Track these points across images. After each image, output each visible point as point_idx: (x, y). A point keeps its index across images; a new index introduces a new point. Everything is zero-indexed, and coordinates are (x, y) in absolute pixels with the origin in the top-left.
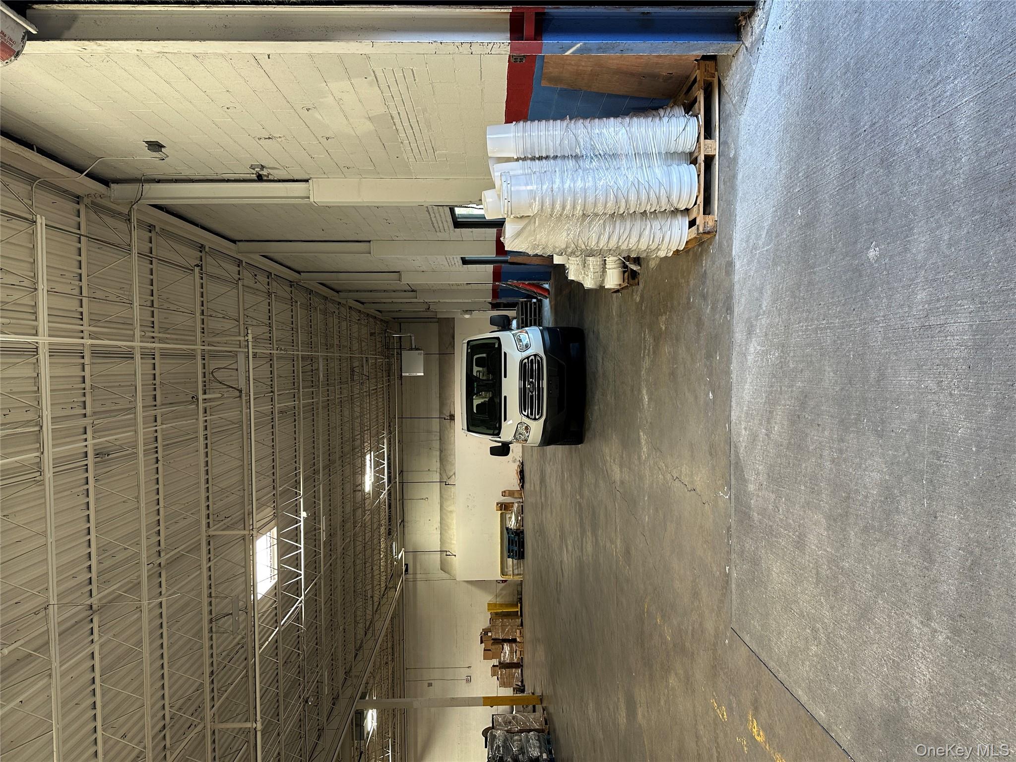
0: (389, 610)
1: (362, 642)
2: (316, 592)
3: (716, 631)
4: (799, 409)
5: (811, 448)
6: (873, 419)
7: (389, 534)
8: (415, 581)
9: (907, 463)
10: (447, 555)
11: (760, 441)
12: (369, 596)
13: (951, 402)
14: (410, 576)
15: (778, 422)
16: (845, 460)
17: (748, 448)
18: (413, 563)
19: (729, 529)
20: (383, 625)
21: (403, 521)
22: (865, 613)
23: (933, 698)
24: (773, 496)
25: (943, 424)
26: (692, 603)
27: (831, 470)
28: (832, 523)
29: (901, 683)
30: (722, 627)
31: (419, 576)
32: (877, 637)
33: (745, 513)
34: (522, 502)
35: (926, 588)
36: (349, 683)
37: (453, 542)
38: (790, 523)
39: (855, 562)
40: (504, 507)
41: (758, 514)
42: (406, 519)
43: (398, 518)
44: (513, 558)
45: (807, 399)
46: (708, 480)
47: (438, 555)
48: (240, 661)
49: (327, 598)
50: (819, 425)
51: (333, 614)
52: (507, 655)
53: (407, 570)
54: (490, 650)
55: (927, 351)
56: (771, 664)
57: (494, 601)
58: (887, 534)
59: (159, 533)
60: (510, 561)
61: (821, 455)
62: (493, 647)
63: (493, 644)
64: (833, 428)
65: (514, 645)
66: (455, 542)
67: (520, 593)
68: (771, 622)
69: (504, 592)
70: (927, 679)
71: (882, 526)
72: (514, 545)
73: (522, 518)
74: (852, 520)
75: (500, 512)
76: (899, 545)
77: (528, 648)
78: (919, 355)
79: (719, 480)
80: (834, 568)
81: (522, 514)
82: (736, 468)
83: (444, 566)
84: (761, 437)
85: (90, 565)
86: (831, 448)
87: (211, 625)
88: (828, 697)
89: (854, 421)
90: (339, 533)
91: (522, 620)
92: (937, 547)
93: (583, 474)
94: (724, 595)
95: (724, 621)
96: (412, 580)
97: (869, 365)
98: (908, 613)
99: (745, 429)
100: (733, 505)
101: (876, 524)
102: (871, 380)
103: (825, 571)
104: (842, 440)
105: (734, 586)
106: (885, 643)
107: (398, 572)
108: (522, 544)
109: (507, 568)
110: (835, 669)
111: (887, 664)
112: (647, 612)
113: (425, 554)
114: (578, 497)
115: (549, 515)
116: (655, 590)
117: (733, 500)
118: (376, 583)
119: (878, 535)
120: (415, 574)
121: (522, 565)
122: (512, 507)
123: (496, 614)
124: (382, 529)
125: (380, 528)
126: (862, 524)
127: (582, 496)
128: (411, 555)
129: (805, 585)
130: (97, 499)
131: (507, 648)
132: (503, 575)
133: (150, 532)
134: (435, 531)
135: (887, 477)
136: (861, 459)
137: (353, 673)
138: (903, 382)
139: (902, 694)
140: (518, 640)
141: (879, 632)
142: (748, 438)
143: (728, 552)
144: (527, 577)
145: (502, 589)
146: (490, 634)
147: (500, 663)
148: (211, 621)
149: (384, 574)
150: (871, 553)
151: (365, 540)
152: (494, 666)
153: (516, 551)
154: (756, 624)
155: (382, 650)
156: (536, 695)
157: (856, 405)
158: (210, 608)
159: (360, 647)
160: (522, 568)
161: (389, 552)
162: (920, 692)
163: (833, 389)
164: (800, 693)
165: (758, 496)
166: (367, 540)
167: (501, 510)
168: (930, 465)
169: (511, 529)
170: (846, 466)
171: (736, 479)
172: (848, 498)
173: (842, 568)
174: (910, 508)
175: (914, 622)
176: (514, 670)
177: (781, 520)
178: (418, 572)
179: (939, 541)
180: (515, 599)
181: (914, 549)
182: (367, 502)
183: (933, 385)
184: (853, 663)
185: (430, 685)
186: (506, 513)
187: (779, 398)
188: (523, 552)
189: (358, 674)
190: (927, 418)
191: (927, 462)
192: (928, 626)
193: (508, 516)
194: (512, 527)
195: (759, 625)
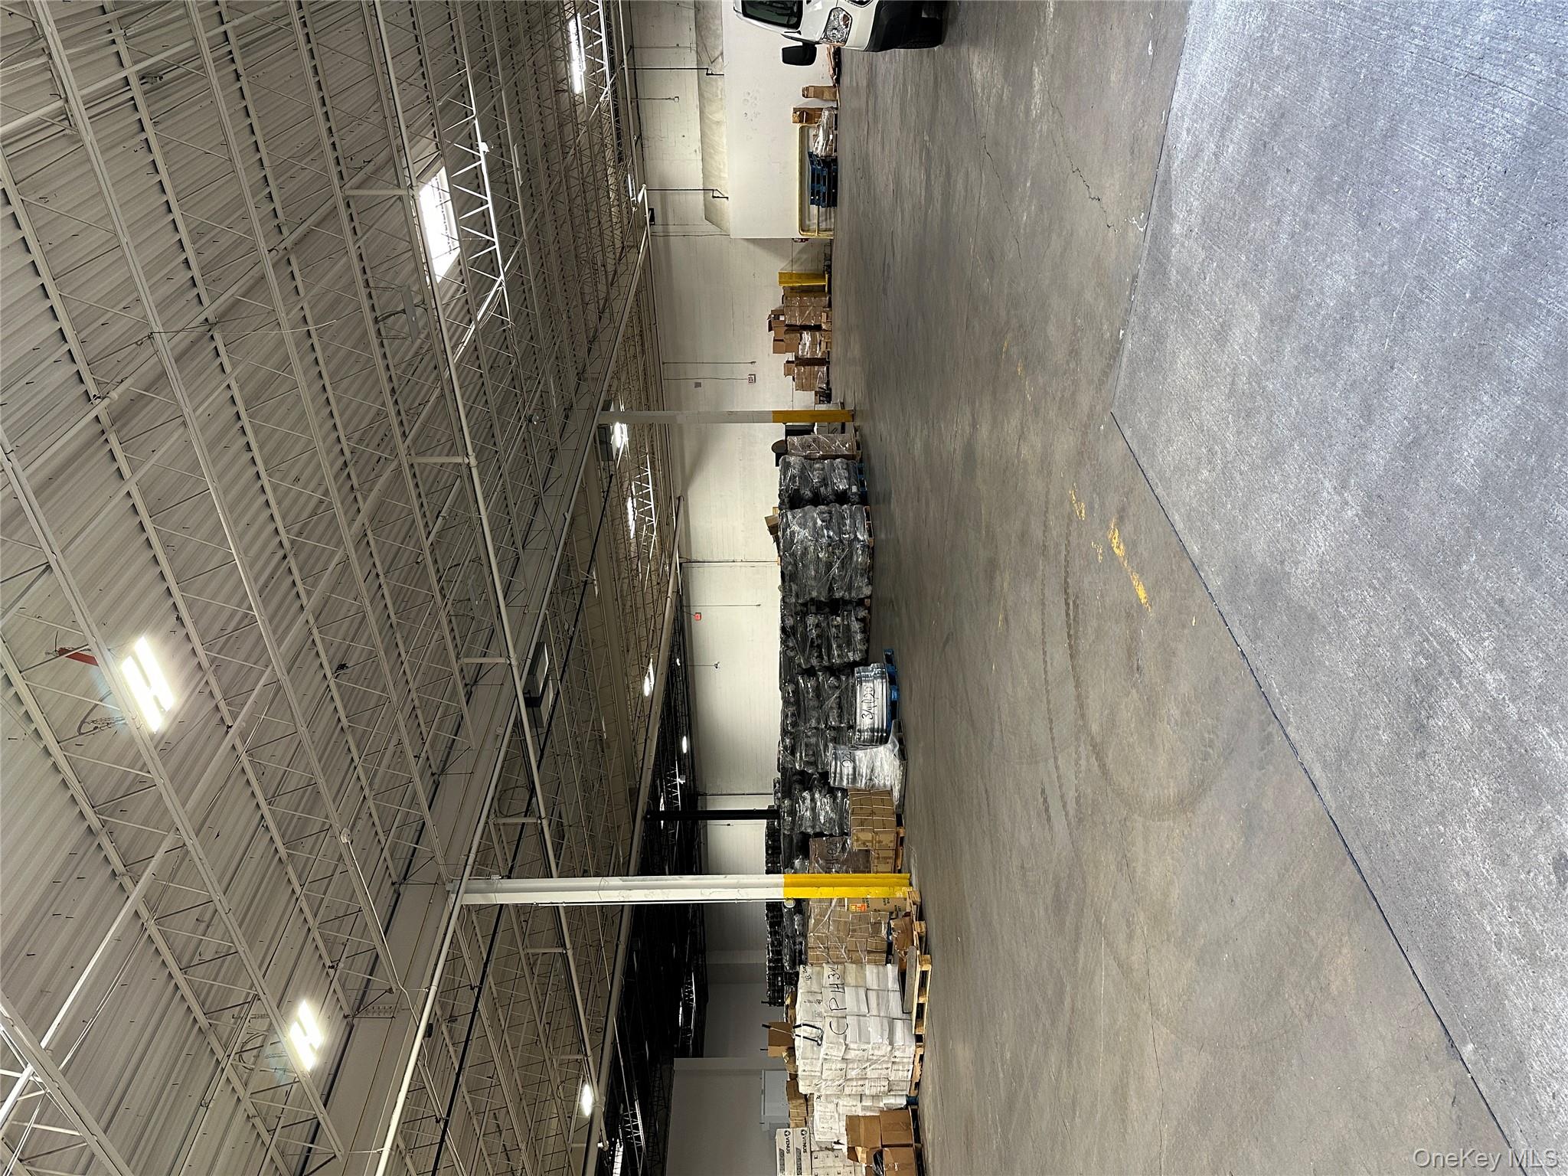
0: (631, 283)
1: (596, 331)
2: (519, 265)
3: (1091, 408)
4: (1269, 133)
5: (1269, 203)
6: (1360, 193)
7: (620, 160)
8: (666, 236)
9: (1383, 280)
10: (714, 197)
11: (1203, 160)
12: (599, 264)
13: (1465, 214)
14: (658, 228)
15: (1235, 140)
16: (1308, 241)
17: (1184, 165)
18: (662, 209)
19: (1135, 278)
20: (624, 306)
21: (640, 137)
22: (1275, 454)
23: (1320, 572)
24: (1202, 255)
25: (1444, 243)
26: (1068, 363)
27: (1286, 247)
28: (1268, 323)
29: (1292, 545)
30: (1099, 408)
31: (671, 228)
32: (1282, 485)
33: (1161, 264)
34: (837, 109)
35: (1352, 450)
36: (584, 388)
37: (723, 175)
38: (1215, 302)
39: (1282, 387)
40: (806, 117)
41: (1178, 272)
42: (644, 134)
43: (632, 133)
44: (818, 205)
45: (1283, 121)
46: (1121, 192)
47: (701, 196)
48: (429, 370)
49: (537, 271)
50: (1288, 171)
51: (549, 293)
52: (807, 347)
53: (652, 219)
54: (782, 340)
55: (1462, 119)
56: (1151, 474)
57: (788, 270)
58: (1330, 365)
59: (270, 196)
60: (814, 209)
61: (1279, 220)
62: (787, 336)
63: (786, 332)
64: (1306, 184)
65: (818, 334)
66: (726, 176)
67: (829, 258)
68: (1162, 422)
69: (805, 256)
70: (1320, 551)
71: (1326, 353)
72: (822, 183)
73: (836, 137)
74: (1293, 330)
75: (798, 126)
76: (1339, 385)
77: (838, 338)
78: (1449, 119)
79: (1136, 198)
80: (1254, 384)
81: (836, 129)
82: (1162, 189)
83: (711, 214)
84: (1207, 155)
85: (186, 259)
86: (1295, 215)
87: (377, 327)
88: (1208, 533)
89: (1335, 186)
90: (542, 166)
91: (830, 299)
92: (1381, 405)
93: (937, 101)
94: (1109, 366)
95: (1103, 401)
96: (662, 234)
97: (1380, 104)
98: (1323, 472)
99: (1188, 131)
100: (1147, 245)
101: (1321, 348)
102: (1377, 133)
103: (1242, 383)
104: (1312, 209)
105: (1125, 360)
106: (1288, 496)
107: (639, 222)
108: (833, 182)
109: (809, 220)
110: (1224, 505)
111: (1282, 520)
112: (1006, 352)
113: (679, 194)
114: (926, 138)
115: (879, 149)
116: (1021, 326)
117: (1148, 237)
118: (607, 243)
119: (1318, 363)
120: (666, 224)
121: (833, 215)
122: (820, 116)
123: (792, 288)
124: (609, 154)
125: (604, 152)
126: (1304, 340)
127: (932, 139)
128: (657, 195)
129: (1214, 393)
130: (165, 154)
131: (807, 337)
132: (803, 231)
133: (259, 197)
134: (694, 154)
135: (1353, 289)
136: (1329, 247)
137: (588, 375)
138: (1416, 153)
139: (1289, 558)
140: (824, 327)
141: (1285, 482)
142: (1188, 148)
143: (1127, 310)
144: (840, 235)
145: (801, 252)
146: (782, 318)
147: (797, 357)
148: (376, 321)
149: (618, 225)
150: (1304, 382)
151: (582, 173)
152: (788, 362)
153: (824, 193)
154: (1143, 419)
155: (626, 339)
156: (847, 409)
157: (1346, 161)
158: (372, 302)
159: (595, 337)
160: (833, 220)
161: (622, 190)
162: (1309, 563)
163: (1322, 121)
164: (1176, 518)
165: (1183, 245)
166: (585, 173)
167: (801, 121)
168: (1409, 295)
169: (817, 156)
170: (1307, 250)
171: (1160, 208)
172: (1297, 297)
173: (1264, 388)
174: (1366, 343)
175: (1327, 484)
176: (816, 368)
177: (1205, 292)
178: (671, 222)
179: (1385, 399)
180: (821, 267)
181: (1354, 398)
182: (579, 109)
183: (1451, 178)
184: (1245, 506)
185: (698, 385)
186: (809, 127)
187: (1246, 100)
188: (835, 195)
189: (596, 376)
190: (1428, 224)
191: (1407, 288)
192: (1340, 494)
193: (812, 132)
194: (819, 151)
195: (1146, 422)
